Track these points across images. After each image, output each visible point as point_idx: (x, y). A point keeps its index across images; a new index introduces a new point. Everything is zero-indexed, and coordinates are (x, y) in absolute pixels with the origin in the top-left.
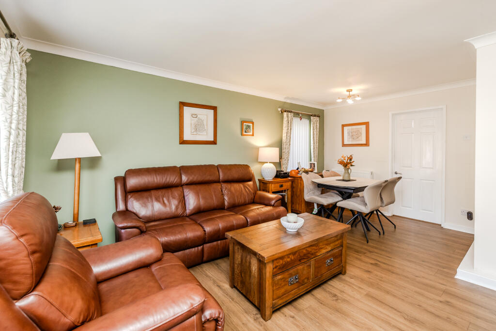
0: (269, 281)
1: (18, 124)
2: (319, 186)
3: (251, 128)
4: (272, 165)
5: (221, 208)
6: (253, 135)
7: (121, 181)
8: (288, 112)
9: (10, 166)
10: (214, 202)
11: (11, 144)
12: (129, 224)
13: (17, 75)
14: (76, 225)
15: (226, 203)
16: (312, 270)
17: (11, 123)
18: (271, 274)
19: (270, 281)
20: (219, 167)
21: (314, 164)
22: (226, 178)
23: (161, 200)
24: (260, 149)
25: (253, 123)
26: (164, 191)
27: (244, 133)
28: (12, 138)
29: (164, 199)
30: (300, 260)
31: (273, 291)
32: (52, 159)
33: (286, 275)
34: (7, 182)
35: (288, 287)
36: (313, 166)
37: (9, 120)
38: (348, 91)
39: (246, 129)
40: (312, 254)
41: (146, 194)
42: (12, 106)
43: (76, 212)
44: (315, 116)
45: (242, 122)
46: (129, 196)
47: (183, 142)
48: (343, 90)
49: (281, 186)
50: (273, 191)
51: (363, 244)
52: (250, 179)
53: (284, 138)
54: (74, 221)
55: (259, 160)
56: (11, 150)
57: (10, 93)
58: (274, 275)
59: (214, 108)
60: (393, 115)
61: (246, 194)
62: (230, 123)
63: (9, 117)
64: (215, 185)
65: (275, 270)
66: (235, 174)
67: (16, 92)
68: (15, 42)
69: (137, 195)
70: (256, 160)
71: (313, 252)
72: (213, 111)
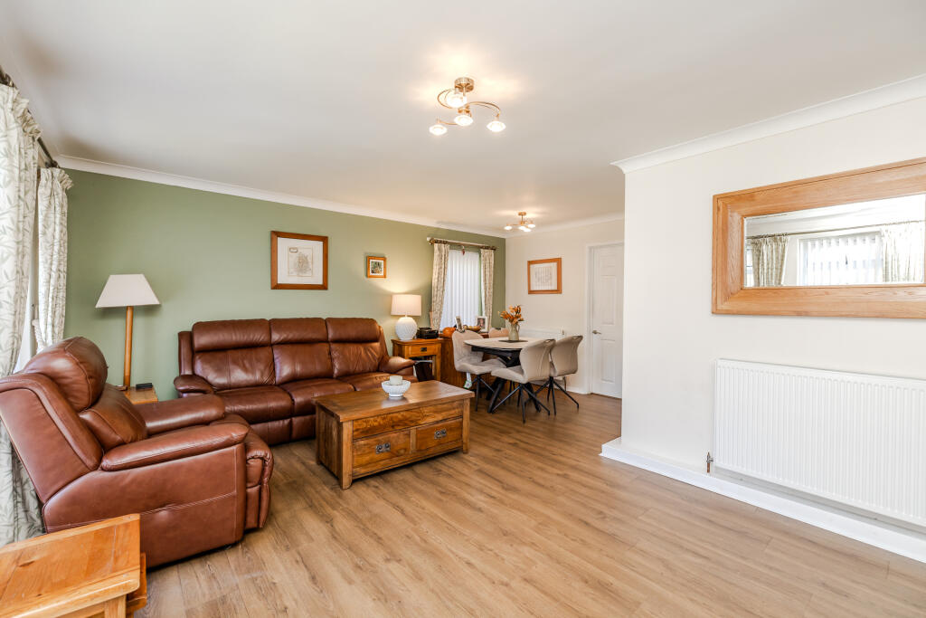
0: (347, 445)
1: (60, 264)
2: (475, 349)
3: (383, 267)
4: (411, 320)
5: (327, 376)
6: (385, 277)
7: (186, 338)
8: (441, 242)
9: (50, 314)
10: (318, 368)
11: (51, 288)
12: (193, 387)
13: (58, 209)
14: (127, 389)
15: (336, 371)
16: (413, 440)
17: (51, 264)
18: (350, 436)
19: (350, 445)
20: (327, 322)
21: (484, 319)
22: (338, 336)
23: (241, 362)
24: (395, 297)
25: (385, 259)
26: (245, 352)
27: (371, 274)
28: (52, 282)
29: (245, 362)
30: (393, 427)
31: (353, 456)
32: (97, 306)
33: (371, 441)
34: (45, 332)
35: (376, 456)
36: (482, 322)
37: (49, 261)
38: (520, 214)
39: (374, 267)
40: (412, 421)
41: (220, 355)
42: (53, 245)
43: (127, 374)
44: (487, 248)
45: (368, 258)
46: (197, 357)
47: (277, 287)
48: (514, 213)
49: (424, 349)
50: (411, 356)
51: (518, 424)
52: (377, 337)
53: (435, 281)
54: (124, 384)
55: (393, 313)
56: (51, 295)
57: (51, 230)
58: (354, 439)
59: (324, 240)
60: (591, 248)
61: (366, 359)
62: (349, 259)
63: (49, 257)
64: (318, 346)
65: (355, 433)
66: (352, 332)
67: (58, 228)
68: (57, 171)
69: (207, 356)
70: (388, 313)
71: (414, 418)
72: (321, 243)
